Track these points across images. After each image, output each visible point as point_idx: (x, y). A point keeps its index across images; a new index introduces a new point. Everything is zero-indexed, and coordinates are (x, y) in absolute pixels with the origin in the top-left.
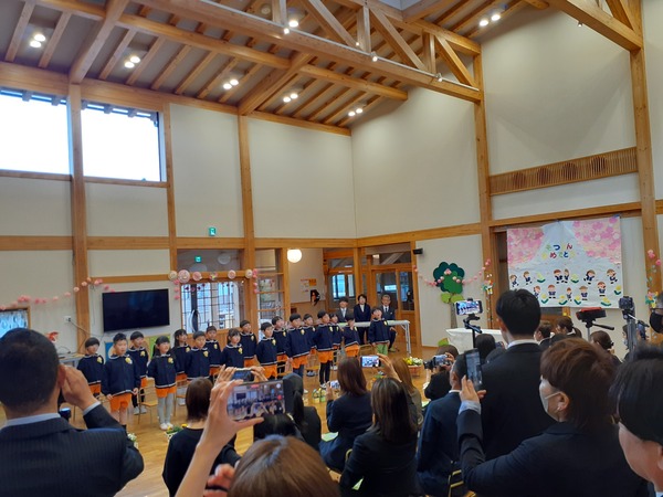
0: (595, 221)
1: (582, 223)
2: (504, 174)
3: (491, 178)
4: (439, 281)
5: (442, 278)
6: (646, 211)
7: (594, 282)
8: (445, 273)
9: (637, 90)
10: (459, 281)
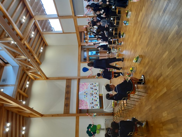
0: (80, 88)
1: (80, 90)
2: (64, 109)
3: (64, 113)
4: (92, 133)
5: (91, 132)
6: (79, 78)
7: (93, 87)
8: (90, 130)
9: (55, 78)
10: (92, 126)
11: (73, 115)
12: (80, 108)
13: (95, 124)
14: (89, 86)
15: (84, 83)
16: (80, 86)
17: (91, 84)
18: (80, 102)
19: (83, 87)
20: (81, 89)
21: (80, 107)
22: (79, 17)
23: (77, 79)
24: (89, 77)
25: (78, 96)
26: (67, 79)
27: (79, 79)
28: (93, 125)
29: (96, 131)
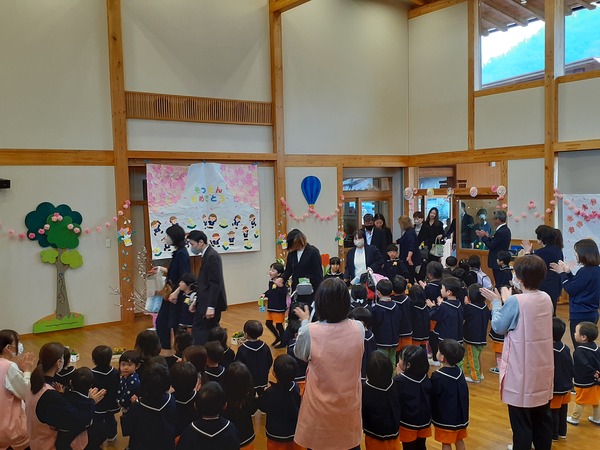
0: (237, 166)
1: (227, 166)
2: (145, 94)
3: (127, 94)
4: (41, 231)
5: (47, 226)
6: (280, 163)
7: (240, 227)
8: (54, 219)
9: (277, 50)
10: (77, 230)
11: (120, 134)
12: (150, 168)
13: (82, 240)
14: (245, 210)
15: (255, 184)
16: (245, 167)
17: (252, 216)
18: (177, 169)
19: (240, 183)
20: (231, 169)
21: (157, 170)
22: (549, 169)
23: (275, 151)
24: (280, 209)
25: (202, 160)
26: (272, 105)
27: (272, 163)
28: (79, 234)
29: (50, 248)
